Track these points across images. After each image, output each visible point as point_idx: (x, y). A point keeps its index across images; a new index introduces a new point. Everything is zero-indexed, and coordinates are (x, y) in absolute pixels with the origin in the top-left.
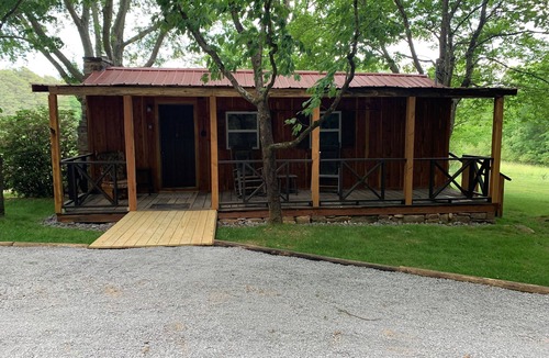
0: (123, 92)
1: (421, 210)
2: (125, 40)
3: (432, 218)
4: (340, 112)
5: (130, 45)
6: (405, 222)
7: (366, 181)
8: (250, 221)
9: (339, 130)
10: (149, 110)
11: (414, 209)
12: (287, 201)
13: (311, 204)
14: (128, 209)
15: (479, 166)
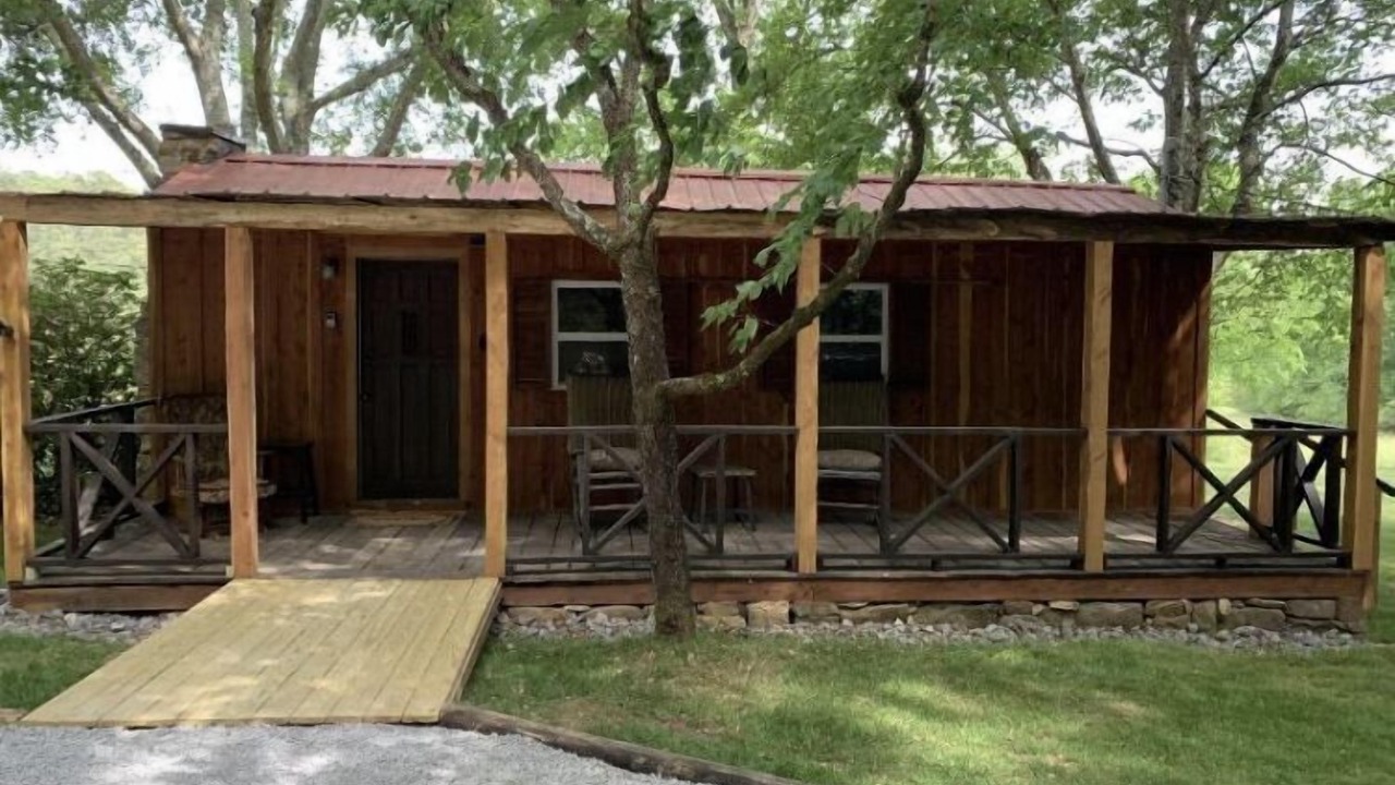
0: (226, 216)
1: (1131, 589)
2: (317, 95)
3: (1165, 612)
4: (884, 289)
5: (332, 106)
6: (1084, 624)
7: (962, 497)
8: (601, 615)
9: (883, 339)
10: (328, 273)
11: (1112, 585)
12: (716, 551)
13: (791, 563)
14: (230, 570)
15: (1307, 453)
